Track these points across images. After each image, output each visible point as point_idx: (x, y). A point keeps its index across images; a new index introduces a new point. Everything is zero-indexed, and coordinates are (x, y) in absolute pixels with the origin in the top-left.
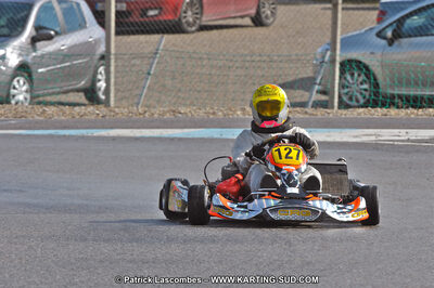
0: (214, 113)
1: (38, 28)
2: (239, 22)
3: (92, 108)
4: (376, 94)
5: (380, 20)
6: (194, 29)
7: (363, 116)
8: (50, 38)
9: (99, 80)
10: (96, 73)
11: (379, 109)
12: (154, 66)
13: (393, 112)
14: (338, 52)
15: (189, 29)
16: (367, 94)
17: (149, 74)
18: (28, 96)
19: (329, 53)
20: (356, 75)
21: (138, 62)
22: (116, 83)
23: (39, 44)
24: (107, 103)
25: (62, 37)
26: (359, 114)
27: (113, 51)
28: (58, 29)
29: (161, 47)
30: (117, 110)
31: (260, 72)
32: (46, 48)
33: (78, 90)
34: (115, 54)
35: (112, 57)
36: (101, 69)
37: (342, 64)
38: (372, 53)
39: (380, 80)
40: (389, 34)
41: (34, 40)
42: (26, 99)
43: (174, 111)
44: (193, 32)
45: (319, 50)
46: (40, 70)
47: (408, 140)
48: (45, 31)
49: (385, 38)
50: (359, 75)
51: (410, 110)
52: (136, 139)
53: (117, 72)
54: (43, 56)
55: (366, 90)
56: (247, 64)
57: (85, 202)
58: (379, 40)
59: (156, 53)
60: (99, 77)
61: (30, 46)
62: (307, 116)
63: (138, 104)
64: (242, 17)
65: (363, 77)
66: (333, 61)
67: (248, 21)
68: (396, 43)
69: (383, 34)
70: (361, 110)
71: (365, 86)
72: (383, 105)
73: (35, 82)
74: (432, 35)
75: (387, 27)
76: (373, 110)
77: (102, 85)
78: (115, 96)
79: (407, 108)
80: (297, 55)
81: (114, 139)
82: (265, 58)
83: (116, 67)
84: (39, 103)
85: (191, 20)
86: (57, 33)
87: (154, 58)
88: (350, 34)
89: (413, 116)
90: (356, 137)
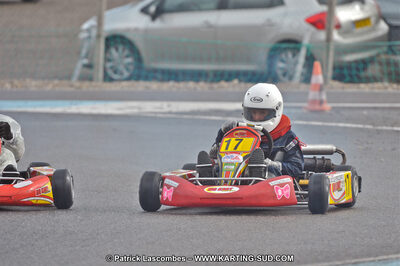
4: (140, 68)
7: (126, 89)
11: (141, 83)
16: (131, 68)
39: (144, 54)
47: (170, 113)
50: (124, 50)
55: (129, 64)
62: (72, 89)
71: (129, 60)
72: (146, 78)
76: (136, 84)
79: (169, 80)
89: (174, 90)
90: (120, 109)
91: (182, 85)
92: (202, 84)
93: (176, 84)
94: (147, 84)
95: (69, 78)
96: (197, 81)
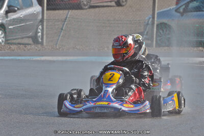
0: (93, 49)
1: (9, 6)
2: (109, 4)
3: (34, 46)
5: (177, 3)
6: (87, 7)
8: (15, 11)
9: (39, 32)
10: (37, 29)
12: (65, 25)
13: (182, 49)
14: (156, 19)
15: (84, 7)
17: (62, 29)
18: (4, 40)
19: (151, 19)
20: (165, 31)
23: (9, 14)
24: (42, 43)
25: (21, 11)
26: (165, 50)
27: (45, 18)
28: (18, 7)
29: (68, 16)
30: (46, 47)
31: (118, 29)
32: (13, 16)
33: (28, 37)
34: (46, 20)
35: (45, 21)
36: (40, 27)
37: (157, 25)
38: (173, 20)
40: (181, 10)
41: (7, 12)
42: (3, 41)
44: (86, 9)
45: (147, 18)
46: (10, 27)
48: (13, 8)
49: (179, 12)
51: (190, 48)
53: (47, 28)
54: (10, 20)
56: (112, 25)
57: (25, 93)
58: (176, 13)
59: (66, 19)
60: (39, 30)
61: (5, 15)
63: (57, 44)
64: (111, 2)
65: (168, 32)
66: (153, 23)
67: (113, 4)
68: (185, 15)
69: (178, 10)
70: (166, 48)
73: (7, 33)
74: (203, 11)
75: (180, 7)
77: (40, 35)
78: (46, 40)
81: (43, 61)
82: (120, 22)
83: (47, 25)
84: (8, 44)
85: (85, 3)
86: (18, 9)
87: (65, 21)
88: (162, 10)
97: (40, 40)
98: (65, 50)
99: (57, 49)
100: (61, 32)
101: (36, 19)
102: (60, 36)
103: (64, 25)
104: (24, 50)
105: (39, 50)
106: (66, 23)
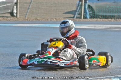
0: (47, 20)
3: (12, 18)
4: (94, 15)
7: (90, 21)
11: (95, 19)
13: (99, 20)
16: (91, 15)
17: (29, 8)
21: (26, 5)
22: (19, 11)
29: (33, 1)
30: (19, 19)
31: (60, 8)
33: (8, 13)
34: (19, 3)
36: (15, 7)
38: (93, 3)
39: (95, 11)
43: (36, 19)
51: (104, 19)
52: (25, 27)
53: (20, 8)
55: (91, 13)
56: (57, 6)
59: (31, 2)
60: (14, 9)
63: (25, 17)
65: (90, 10)
71: (91, 12)
72: (96, 18)
76: (93, 19)
77: (15, 11)
78: (19, 15)
79: (103, 18)
80: (71, 3)
81: (19, 27)
82: (62, 4)
83: (20, 6)
87: (30, 4)
89: (105, 21)
90: (88, 27)
91: (107, 20)
92: (113, 19)
93: (105, 19)
94: (97, 19)
95: (73, 17)
96: (112, 19)
97: (15, 15)
98: (31, 20)
99: (26, 20)
100: (28, 10)
101: (13, 3)
102: (27, 12)
103: (30, 6)
104: (7, 20)
105: (16, 20)
106: (31, 5)
